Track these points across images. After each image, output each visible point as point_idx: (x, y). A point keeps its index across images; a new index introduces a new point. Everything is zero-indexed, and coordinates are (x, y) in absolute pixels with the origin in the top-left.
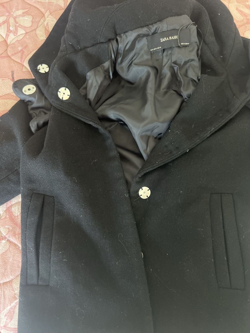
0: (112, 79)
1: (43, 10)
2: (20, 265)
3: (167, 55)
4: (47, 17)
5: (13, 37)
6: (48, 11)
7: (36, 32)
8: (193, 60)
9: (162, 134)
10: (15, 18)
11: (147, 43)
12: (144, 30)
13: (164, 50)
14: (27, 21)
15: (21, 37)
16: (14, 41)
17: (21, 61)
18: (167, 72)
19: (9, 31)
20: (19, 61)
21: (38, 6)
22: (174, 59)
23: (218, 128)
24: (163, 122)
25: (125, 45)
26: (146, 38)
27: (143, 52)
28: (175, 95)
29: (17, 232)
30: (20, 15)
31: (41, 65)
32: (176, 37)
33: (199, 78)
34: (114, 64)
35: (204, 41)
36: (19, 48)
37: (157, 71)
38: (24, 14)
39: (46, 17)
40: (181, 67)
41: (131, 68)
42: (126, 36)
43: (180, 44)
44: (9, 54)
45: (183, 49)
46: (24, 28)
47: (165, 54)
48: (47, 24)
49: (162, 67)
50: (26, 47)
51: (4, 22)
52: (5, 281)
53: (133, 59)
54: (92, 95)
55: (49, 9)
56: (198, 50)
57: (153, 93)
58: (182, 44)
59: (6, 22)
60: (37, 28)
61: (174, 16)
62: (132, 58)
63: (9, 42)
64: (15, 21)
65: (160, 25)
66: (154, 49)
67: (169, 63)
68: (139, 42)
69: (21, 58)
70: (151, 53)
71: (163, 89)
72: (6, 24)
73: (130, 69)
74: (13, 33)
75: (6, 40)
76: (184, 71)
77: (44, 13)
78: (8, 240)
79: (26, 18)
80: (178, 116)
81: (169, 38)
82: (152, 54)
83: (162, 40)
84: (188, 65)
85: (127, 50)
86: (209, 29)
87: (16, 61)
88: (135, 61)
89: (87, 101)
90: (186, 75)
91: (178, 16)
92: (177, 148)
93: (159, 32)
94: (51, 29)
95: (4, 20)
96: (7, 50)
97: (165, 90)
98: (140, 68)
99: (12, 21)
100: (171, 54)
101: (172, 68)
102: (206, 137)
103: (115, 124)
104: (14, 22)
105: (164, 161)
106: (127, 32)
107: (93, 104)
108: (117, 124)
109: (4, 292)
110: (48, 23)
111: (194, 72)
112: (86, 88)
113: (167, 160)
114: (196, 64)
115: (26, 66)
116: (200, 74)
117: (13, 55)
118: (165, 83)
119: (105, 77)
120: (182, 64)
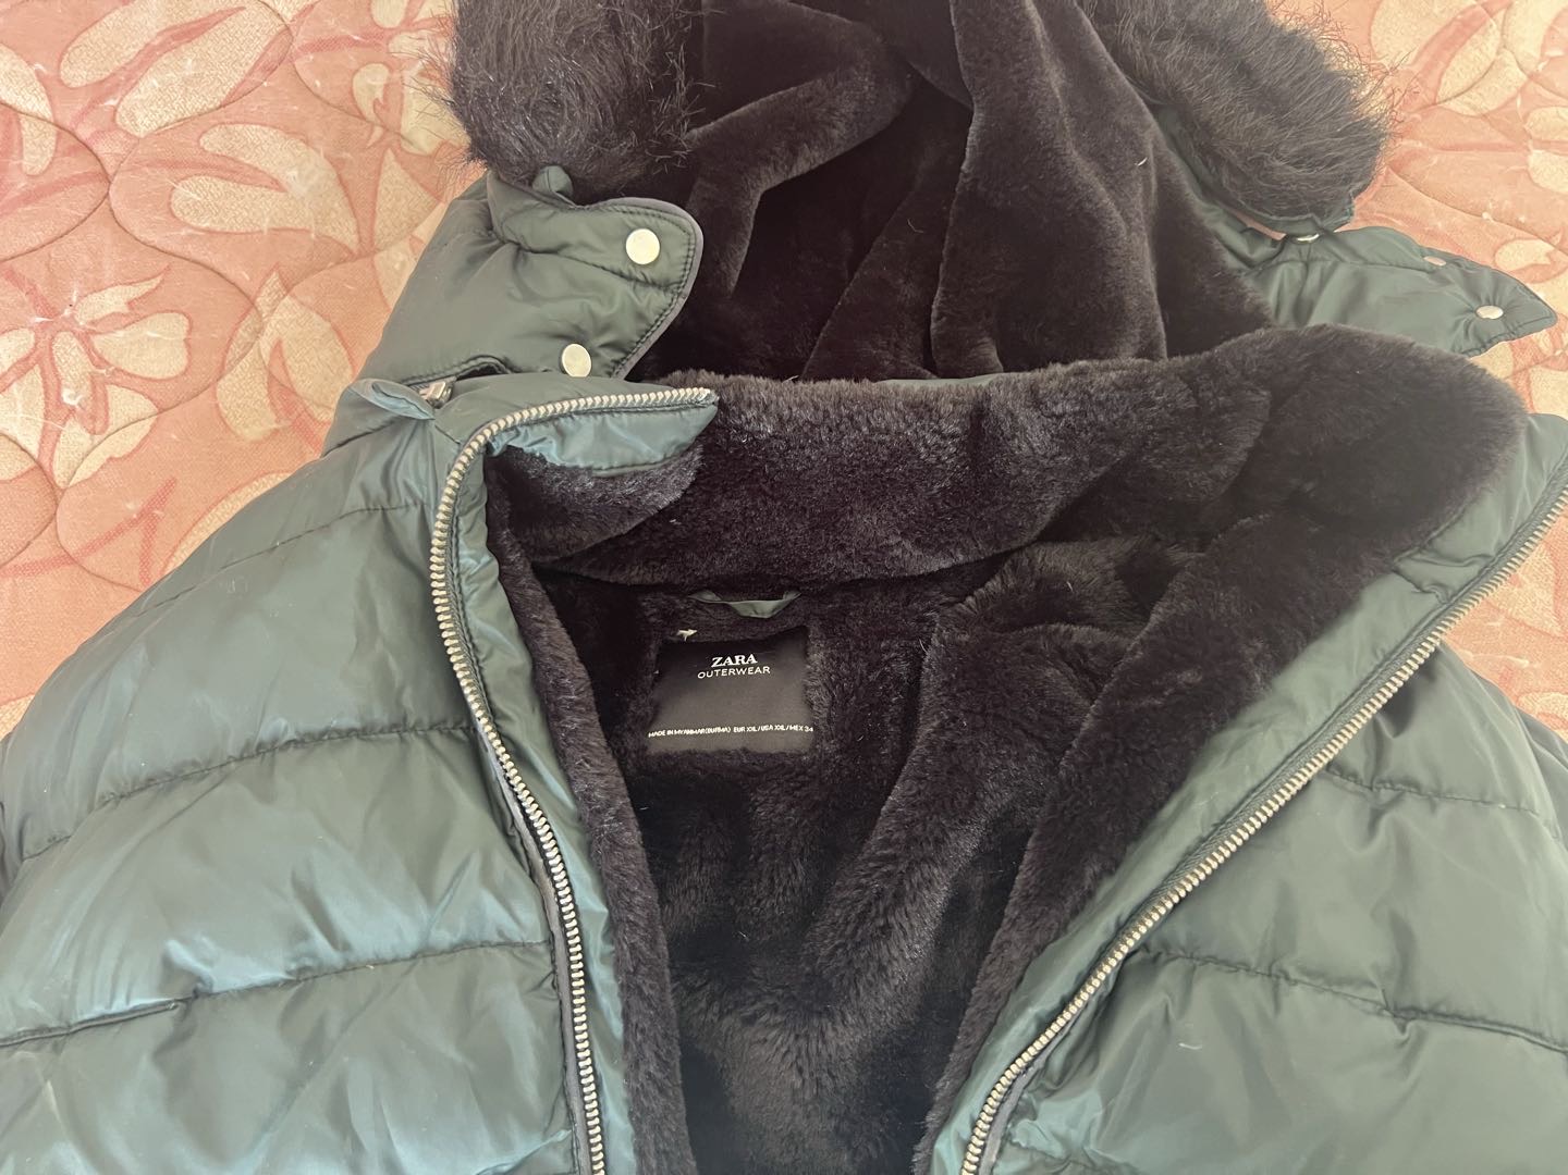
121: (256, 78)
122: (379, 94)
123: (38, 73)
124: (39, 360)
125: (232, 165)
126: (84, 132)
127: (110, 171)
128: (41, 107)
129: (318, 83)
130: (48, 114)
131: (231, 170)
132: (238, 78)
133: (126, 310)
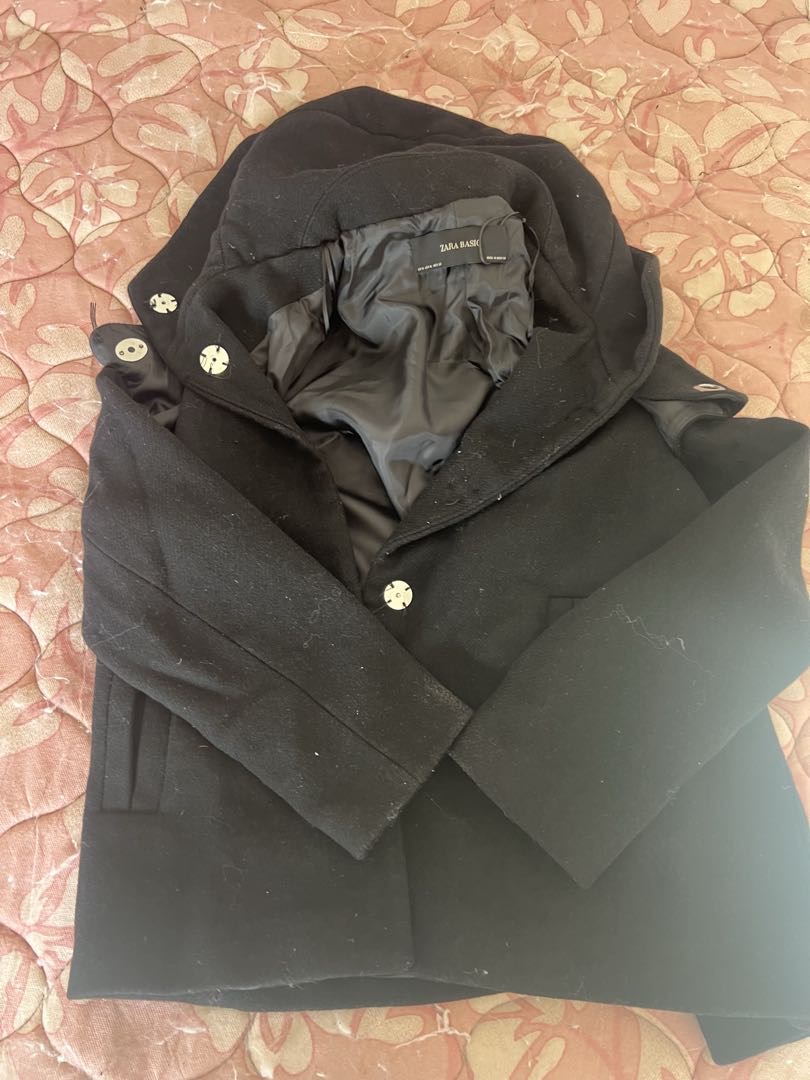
0: (329, 331)
1: (165, 169)
2: (86, 771)
3: (455, 283)
4: (175, 187)
5: (90, 228)
6: (178, 171)
7: (148, 220)
8: (514, 295)
9: (443, 462)
10: (95, 185)
11: (409, 253)
12: (404, 224)
13: (449, 270)
14: (124, 193)
15: (109, 230)
16: (91, 238)
17: (108, 285)
18: (455, 321)
19: (79, 213)
20: (103, 285)
21: (153, 160)
22: (471, 291)
23: (569, 449)
24: (444, 434)
25: (359, 255)
26: (409, 243)
27: (400, 272)
28: (475, 374)
29: (81, 692)
30: (108, 179)
31: (160, 296)
32: (474, 243)
33: (529, 335)
34: (333, 296)
35: (543, 254)
36: (104, 255)
37: (433, 316)
38: (119, 177)
39: (172, 185)
40: (487, 311)
41: (373, 308)
42: (363, 237)
43: (485, 259)
44: (79, 268)
45: (492, 269)
46: (118, 208)
47: (451, 278)
48: (175, 201)
49: (444, 308)
50: (121, 252)
51: (68, 193)
52: (47, 810)
53: (377, 289)
54: (280, 365)
55: (180, 167)
56: (527, 274)
57: (421, 367)
58: (488, 258)
59: (74, 192)
60: (149, 210)
61: (472, 197)
62: (375, 287)
63: (77, 241)
64: (96, 191)
65: (440, 215)
66: (427, 267)
67: (459, 299)
68: (391, 249)
69: (108, 279)
70: (420, 276)
71: (448, 358)
72: (72, 198)
73: (371, 311)
74: (90, 219)
75: (72, 234)
76: (494, 318)
77: (167, 175)
78: (58, 711)
79: (124, 187)
80: (479, 419)
81: (459, 246)
82: (421, 278)
83: (444, 248)
84: (504, 305)
85: (364, 268)
86: (552, 227)
87: (96, 284)
88: (384, 293)
89: (270, 380)
90: (500, 328)
91: (480, 197)
92: (476, 491)
93: (437, 229)
94: (182, 214)
95: (69, 188)
96: (72, 257)
97: (451, 361)
98: (395, 310)
99: (87, 190)
100: (464, 279)
101: (466, 313)
102: (542, 468)
103: (332, 436)
104: (94, 193)
105: (445, 519)
106: (364, 226)
107: (283, 387)
108: (339, 437)
109: (42, 837)
110: (176, 199)
111: (519, 321)
112: (266, 350)
113: (451, 517)
114: (524, 302)
115: (118, 297)
116: (531, 327)
117: (88, 270)
118: (451, 344)
119: (312, 324)
120: (491, 301)
121: (184, 84)
122: (236, 99)
123: (88, 68)
124: (75, 192)
125: (167, 121)
126: (105, 97)
127: (114, 116)
128: (88, 84)
129: (210, 90)
130: (90, 88)
131: (166, 123)
132: (175, 82)
133: (113, 176)
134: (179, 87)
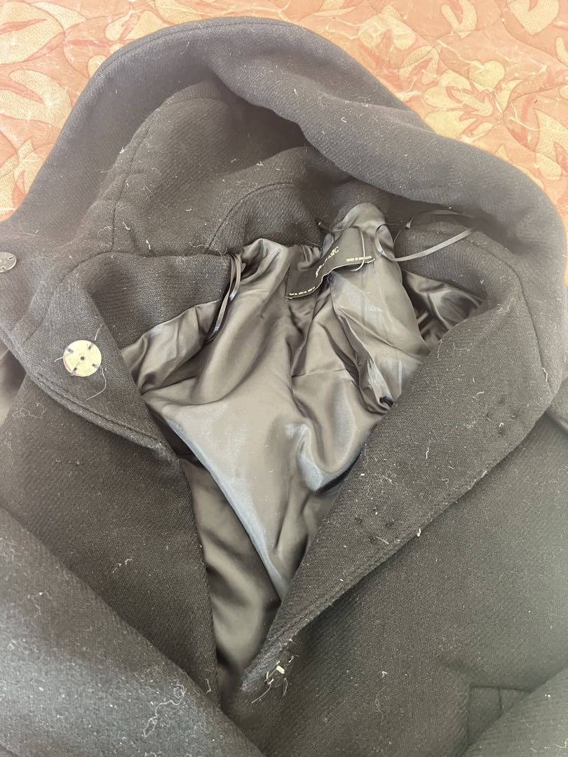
1: (13, 138)
4: (24, 158)
6: (29, 142)
39: (21, 156)
48: (22, 174)
55: (32, 137)
77: (17, 145)
110: (24, 172)
134: (38, 55)
